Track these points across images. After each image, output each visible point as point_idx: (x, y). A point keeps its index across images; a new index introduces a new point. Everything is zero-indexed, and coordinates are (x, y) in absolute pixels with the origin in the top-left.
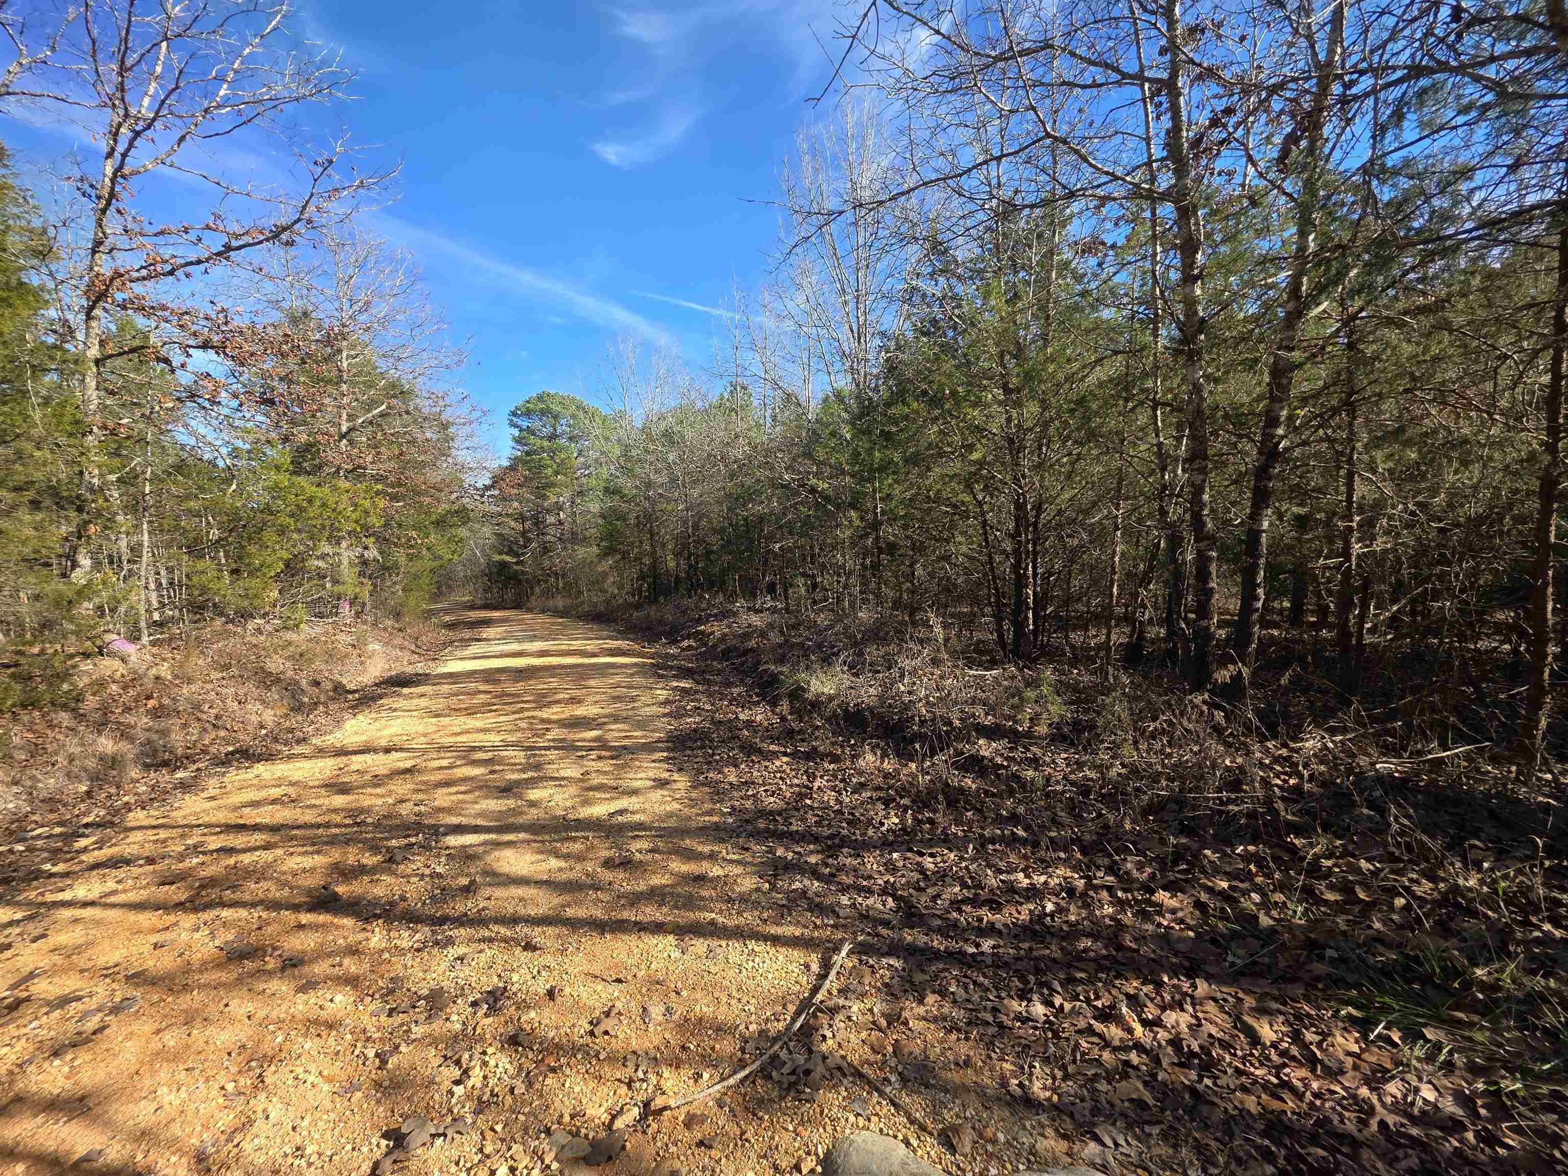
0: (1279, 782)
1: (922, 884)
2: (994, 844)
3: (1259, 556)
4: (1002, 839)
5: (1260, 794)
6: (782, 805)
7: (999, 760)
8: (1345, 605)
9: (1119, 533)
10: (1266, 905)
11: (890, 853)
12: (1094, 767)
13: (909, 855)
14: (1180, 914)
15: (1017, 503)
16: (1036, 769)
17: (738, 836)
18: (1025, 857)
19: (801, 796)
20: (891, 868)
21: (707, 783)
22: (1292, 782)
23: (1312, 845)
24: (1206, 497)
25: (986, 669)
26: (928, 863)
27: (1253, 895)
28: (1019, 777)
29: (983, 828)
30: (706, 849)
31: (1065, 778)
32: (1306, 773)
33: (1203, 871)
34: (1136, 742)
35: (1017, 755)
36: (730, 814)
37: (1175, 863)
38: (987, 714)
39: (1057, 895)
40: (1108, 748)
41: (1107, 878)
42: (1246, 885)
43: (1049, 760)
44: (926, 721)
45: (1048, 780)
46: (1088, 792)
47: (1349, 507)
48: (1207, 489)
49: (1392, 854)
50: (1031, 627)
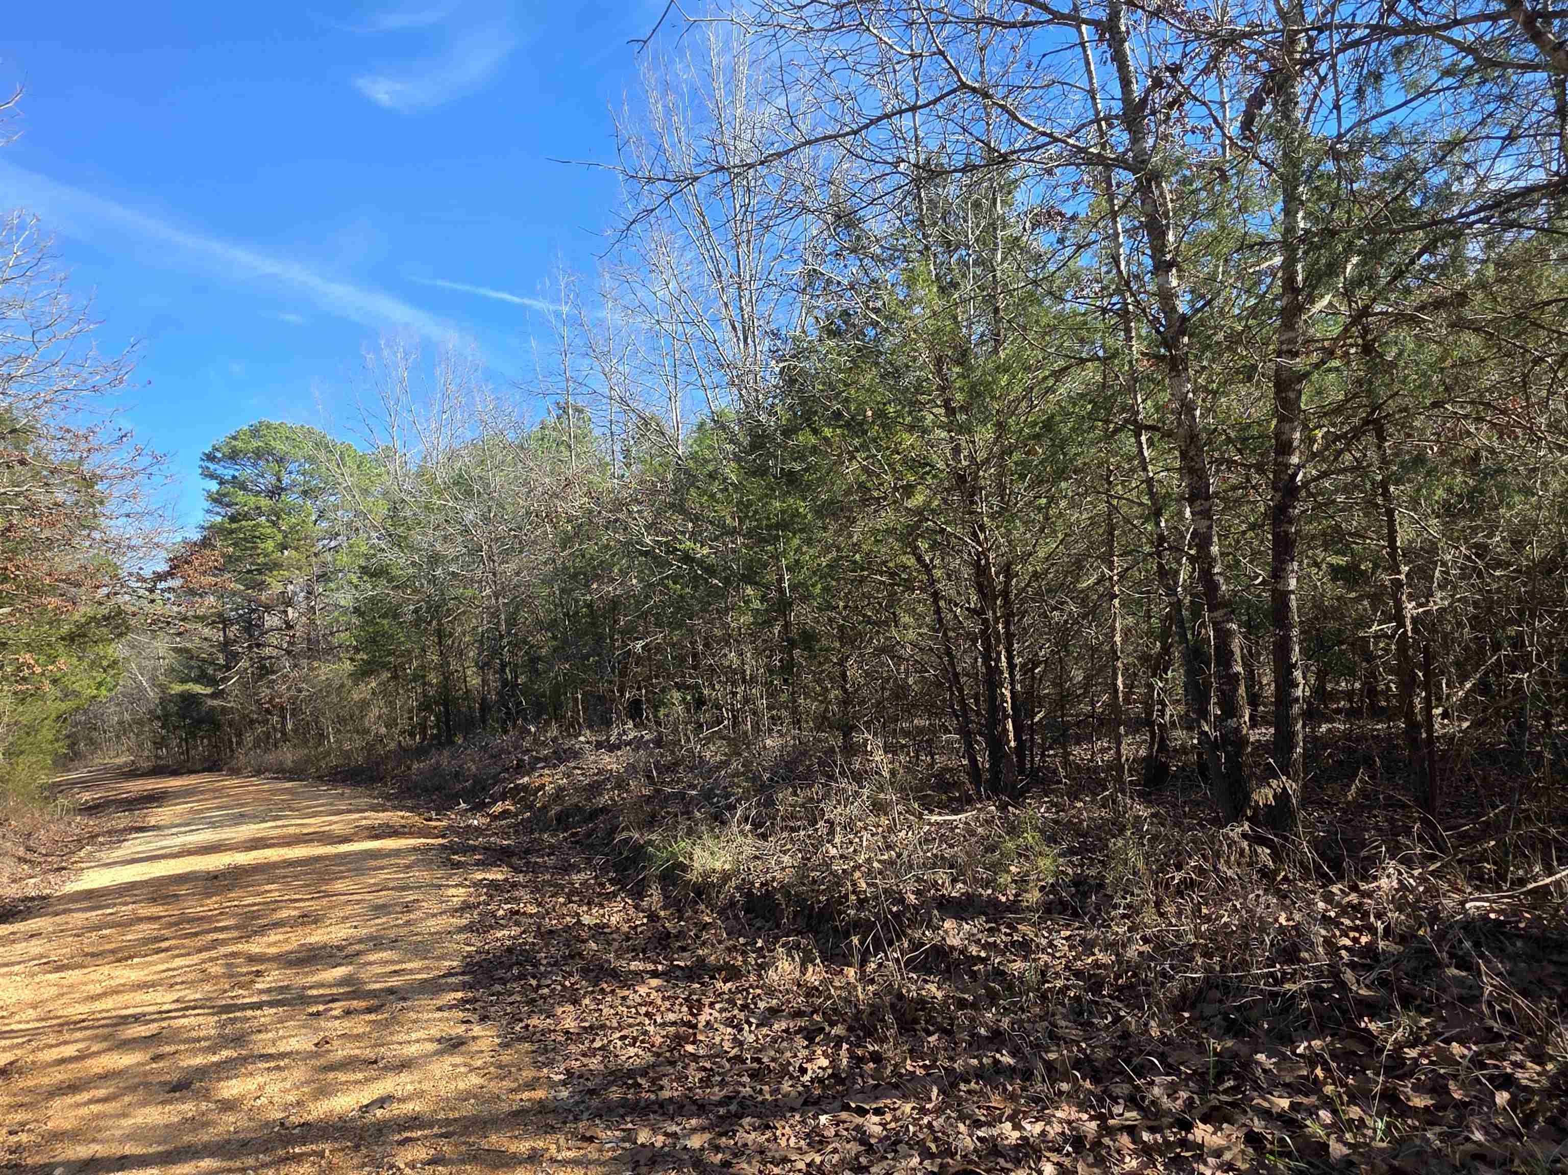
0: (1348, 942)
1: (863, 1160)
2: (968, 1082)
3: (1289, 627)
4: (979, 1074)
5: (1323, 961)
6: (649, 1058)
7: (974, 950)
8: (1408, 685)
9: (1116, 602)
10: (1338, 1127)
11: (815, 1117)
12: (1109, 946)
13: (844, 1115)
14: (1227, 1156)
15: (977, 565)
16: (1025, 958)
17: (576, 1119)
18: (1013, 1097)
19: (679, 1040)
20: (817, 1140)
21: (528, 1036)
22: (1364, 940)
23: (1391, 1030)
24: (1215, 549)
25: (955, 812)
26: (873, 1125)
27: (1321, 1113)
28: (1003, 973)
29: (952, 1059)
30: (523, 1147)
31: (1067, 968)
32: (1380, 926)
33: (1257, 1087)
34: (1158, 904)
35: (1000, 939)
36: (564, 1083)
37: (1220, 1079)
38: (954, 881)
39: (1059, 1150)
40: (1124, 916)
41: (1128, 1115)
42: (1313, 1100)
43: (1044, 942)
44: (866, 900)
45: (1043, 974)
46: (1101, 986)
47: (1393, 554)
48: (1215, 539)
49: (1490, 1029)
50: (1012, 744)
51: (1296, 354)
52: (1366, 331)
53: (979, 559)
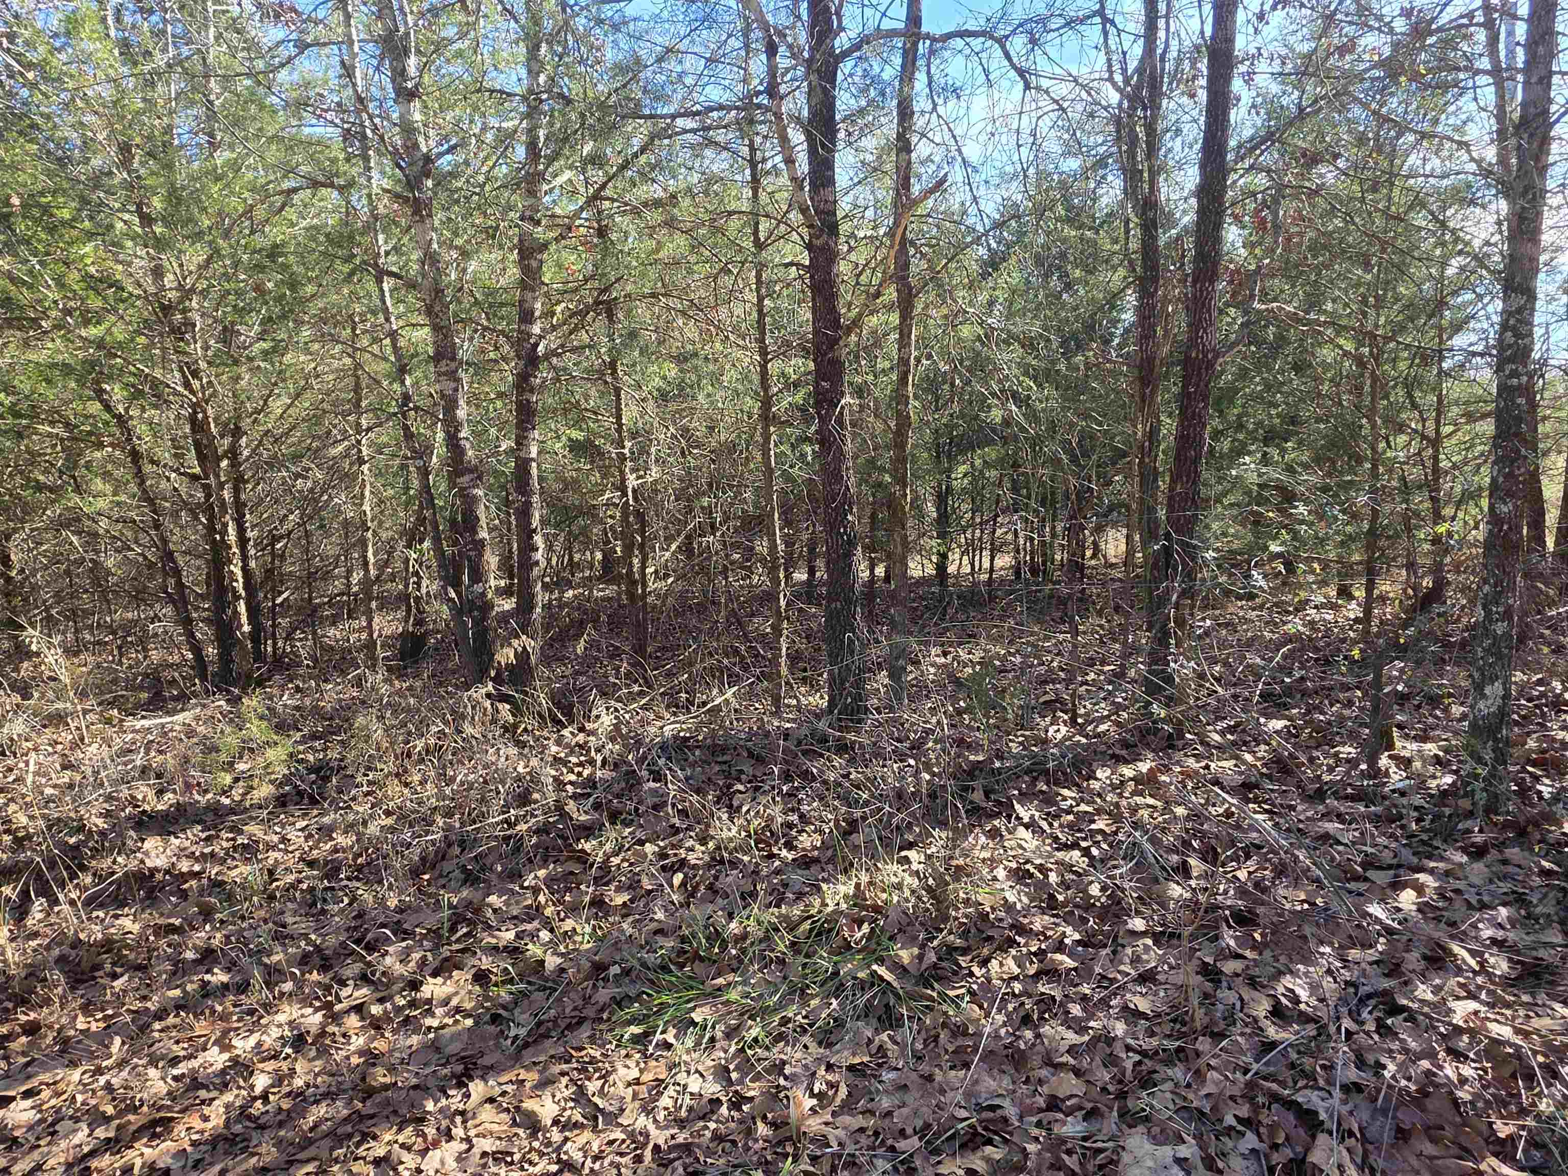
0: (573, 777)
2: (164, 1018)
3: (530, 494)
4: (180, 1005)
5: (552, 797)
7: (184, 866)
8: (628, 548)
9: (365, 468)
10: (554, 942)
12: (349, 828)
14: (454, 1002)
15: (193, 419)
16: (251, 861)
18: (223, 1017)
22: (586, 773)
23: (601, 845)
24: (461, 413)
25: (169, 713)
26: (20, 1112)
27: (541, 934)
28: (222, 883)
29: (144, 998)
31: (301, 859)
32: (599, 758)
33: (487, 928)
34: (400, 775)
35: (220, 846)
37: (453, 930)
38: (160, 792)
39: (275, 1058)
40: (368, 794)
41: (357, 994)
42: (536, 924)
43: (276, 838)
44: (29, 837)
45: (271, 872)
46: (338, 870)
47: (619, 430)
48: (461, 402)
49: (673, 826)
50: (246, 628)
51: (539, 224)
52: (600, 215)
53: (195, 412)
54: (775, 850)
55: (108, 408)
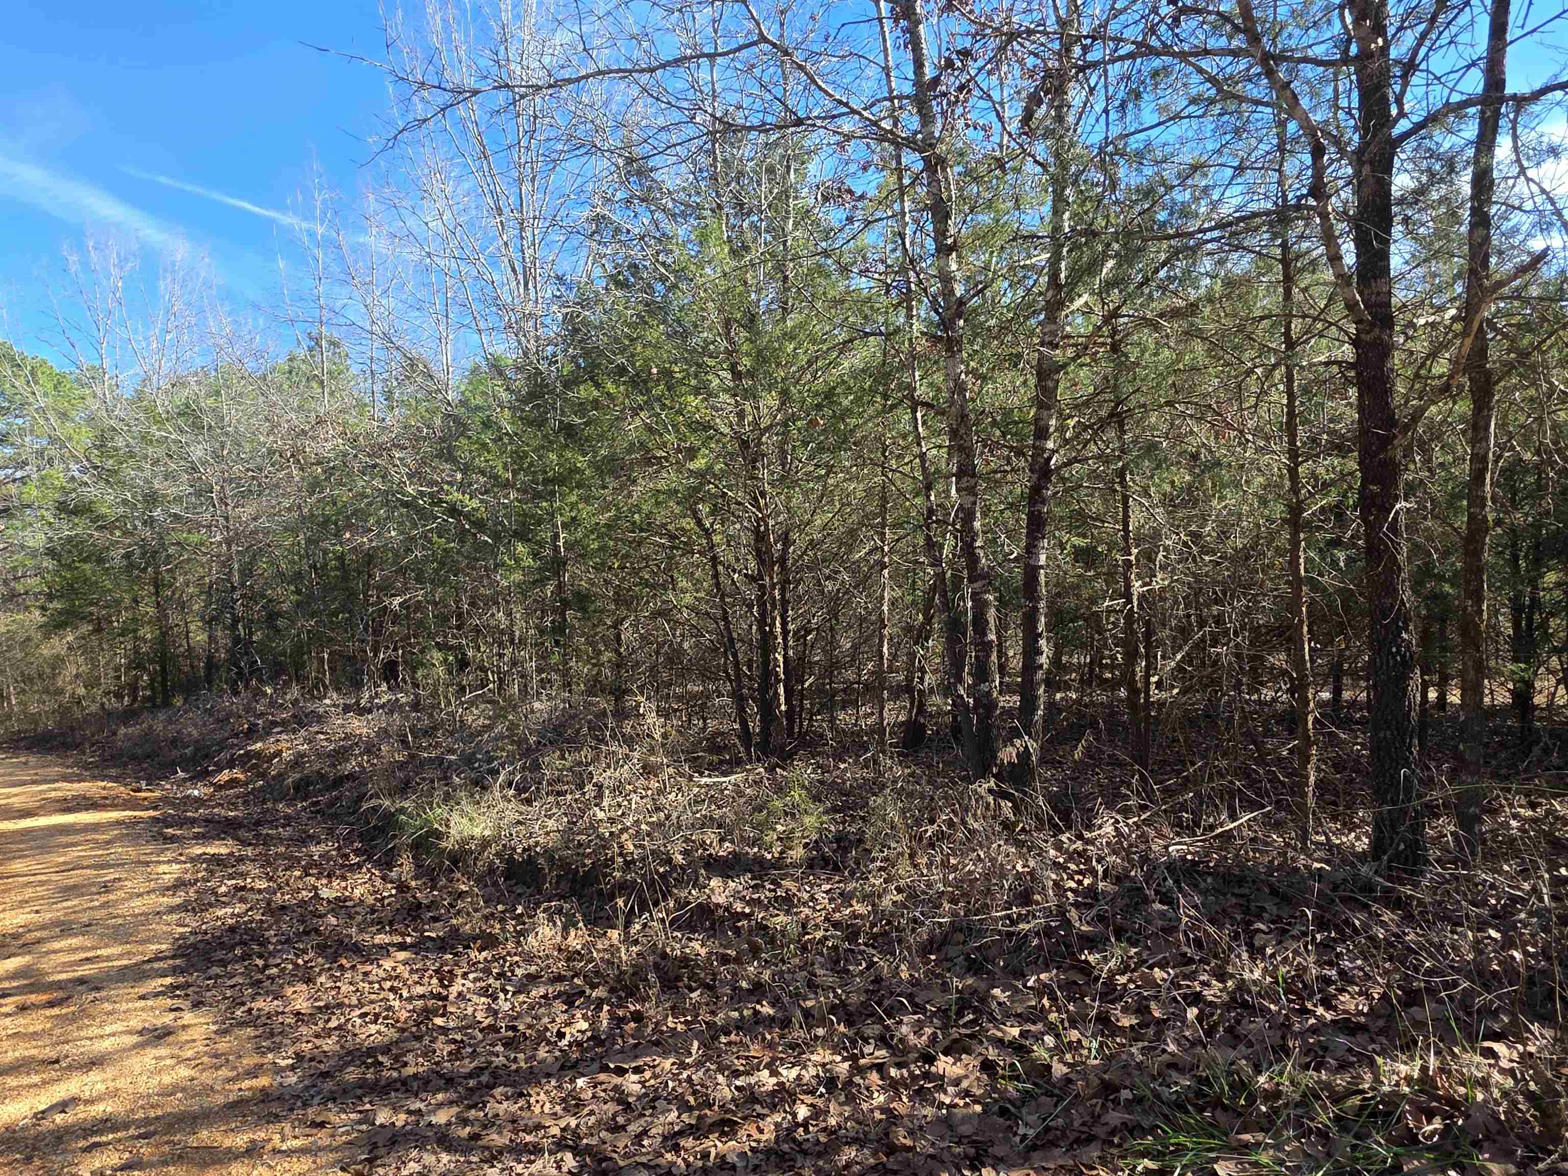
0: (1073, 884)
1: (620, 1120)
2: (727, 1034)
3: (1039, 599)
4: (739, 1026)
5: (1053, 902)
6: (392, 1034)
7: (738, 907)
8: (1131, 656)
9: (886, 572)
10: (1058, 1050)
11: (572, 1081)
12: (865, 898)
13: (602, 1077)
14: (965, 1084)
15: (756, 531)
16: (788, 912)
17: (305, 1105)
18: (771, 1046)
19: (427, 1013)
20: (572, 1105)
21: (252, 1020)
22: (1086, 882)
23: (1106, 960)
24: (977, 525)
25: (725, 774)
26: (632, 1084)
27: (1046, 1038)
28: (766, 927)
29: (713, 1013)
30: (241, 1140)
31: (827, 919)
32: (1100, 869)
33: (992, 1019)
34: (912, 856)
35: (764, 895)
36: (292, 1068)
37: (960, 1014)
38: (722, 840)
39: (812, 1093)
40: (881, 869)
41: (877, 1053)
42: (1040, 1026)
43: (806, 896)
44: (633, 862)
45: (804, 926)
46: (856, 934)
47: (1126, 538)
48: (978, 515)
49: (1184, 955)
50: (783, 708)
51: (1056, 346)
52: (1115, 331)
53: (759, 526)
54: (1309, 1006)
55: (699, 523)
